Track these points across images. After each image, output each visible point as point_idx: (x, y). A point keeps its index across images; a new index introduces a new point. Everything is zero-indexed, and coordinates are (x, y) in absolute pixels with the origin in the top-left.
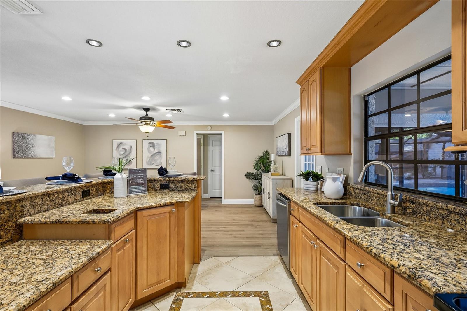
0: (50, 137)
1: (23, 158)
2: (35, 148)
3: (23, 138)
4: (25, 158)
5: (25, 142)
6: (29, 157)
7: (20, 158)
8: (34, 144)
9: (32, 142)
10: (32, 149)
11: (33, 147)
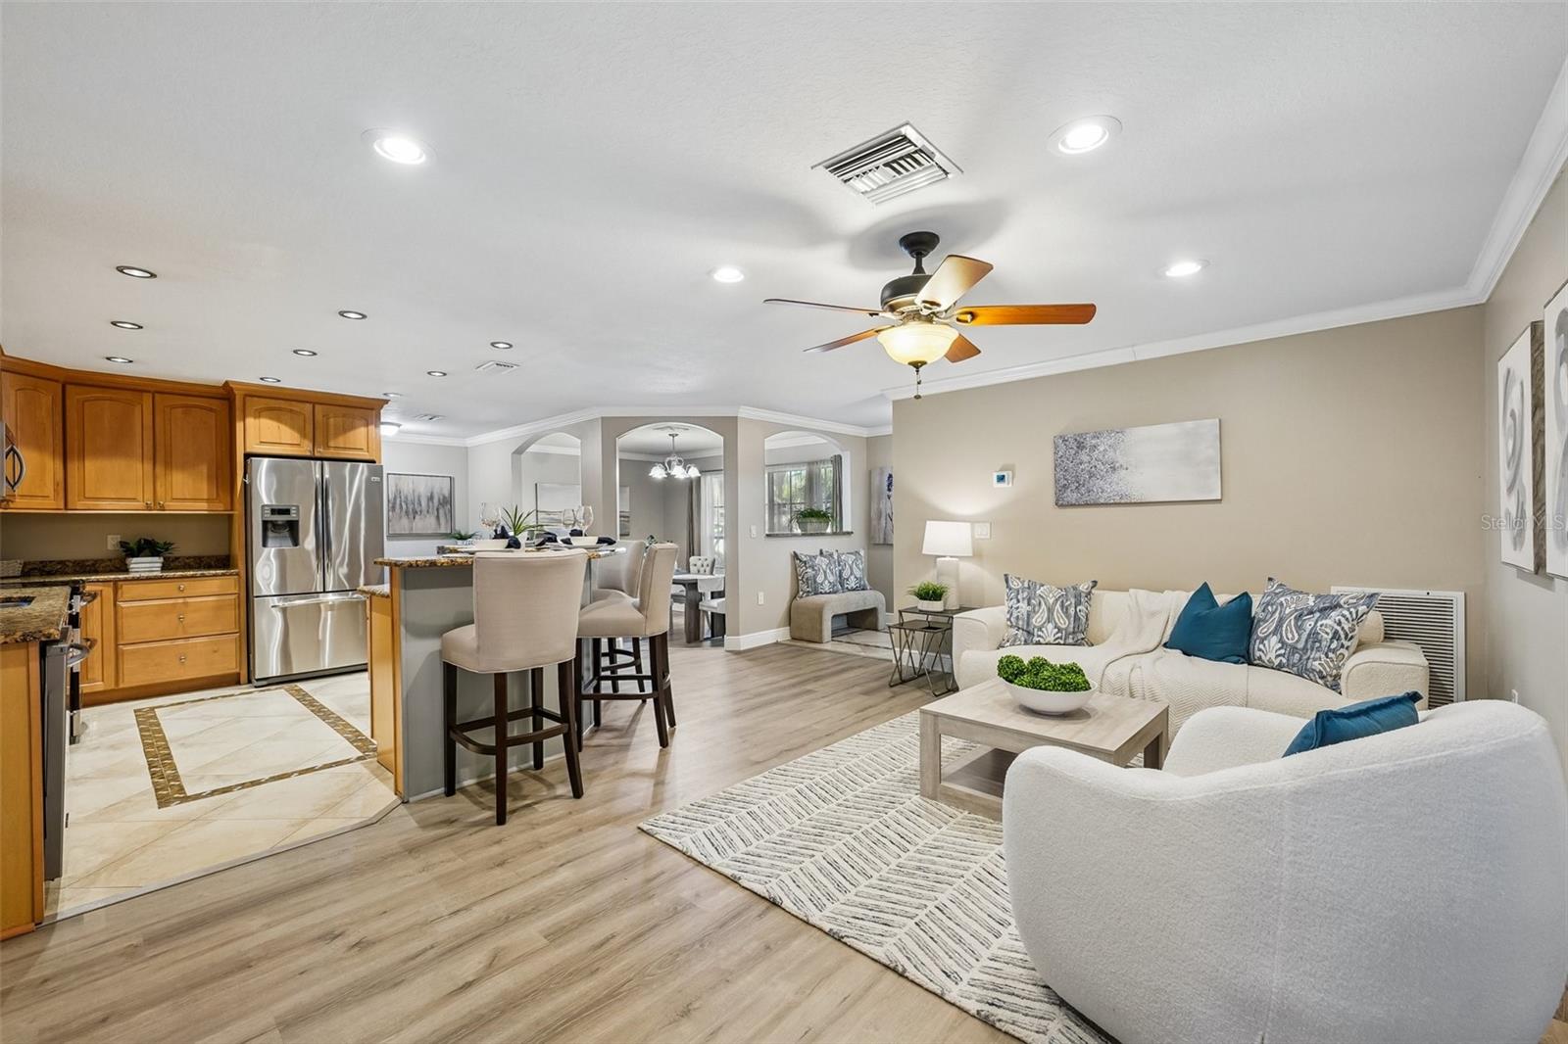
0: (1190, 424)
1: (1080, 505)
2: (1123, 473)
3: (1081, 446)
4: (1087, 505)
5: (1085, 458)
6: (1102, 501)
7: (1073, 505)
8: (1121, 460)
9: (1110, 454)
10: (1115, 477)
11: (1114, 469)
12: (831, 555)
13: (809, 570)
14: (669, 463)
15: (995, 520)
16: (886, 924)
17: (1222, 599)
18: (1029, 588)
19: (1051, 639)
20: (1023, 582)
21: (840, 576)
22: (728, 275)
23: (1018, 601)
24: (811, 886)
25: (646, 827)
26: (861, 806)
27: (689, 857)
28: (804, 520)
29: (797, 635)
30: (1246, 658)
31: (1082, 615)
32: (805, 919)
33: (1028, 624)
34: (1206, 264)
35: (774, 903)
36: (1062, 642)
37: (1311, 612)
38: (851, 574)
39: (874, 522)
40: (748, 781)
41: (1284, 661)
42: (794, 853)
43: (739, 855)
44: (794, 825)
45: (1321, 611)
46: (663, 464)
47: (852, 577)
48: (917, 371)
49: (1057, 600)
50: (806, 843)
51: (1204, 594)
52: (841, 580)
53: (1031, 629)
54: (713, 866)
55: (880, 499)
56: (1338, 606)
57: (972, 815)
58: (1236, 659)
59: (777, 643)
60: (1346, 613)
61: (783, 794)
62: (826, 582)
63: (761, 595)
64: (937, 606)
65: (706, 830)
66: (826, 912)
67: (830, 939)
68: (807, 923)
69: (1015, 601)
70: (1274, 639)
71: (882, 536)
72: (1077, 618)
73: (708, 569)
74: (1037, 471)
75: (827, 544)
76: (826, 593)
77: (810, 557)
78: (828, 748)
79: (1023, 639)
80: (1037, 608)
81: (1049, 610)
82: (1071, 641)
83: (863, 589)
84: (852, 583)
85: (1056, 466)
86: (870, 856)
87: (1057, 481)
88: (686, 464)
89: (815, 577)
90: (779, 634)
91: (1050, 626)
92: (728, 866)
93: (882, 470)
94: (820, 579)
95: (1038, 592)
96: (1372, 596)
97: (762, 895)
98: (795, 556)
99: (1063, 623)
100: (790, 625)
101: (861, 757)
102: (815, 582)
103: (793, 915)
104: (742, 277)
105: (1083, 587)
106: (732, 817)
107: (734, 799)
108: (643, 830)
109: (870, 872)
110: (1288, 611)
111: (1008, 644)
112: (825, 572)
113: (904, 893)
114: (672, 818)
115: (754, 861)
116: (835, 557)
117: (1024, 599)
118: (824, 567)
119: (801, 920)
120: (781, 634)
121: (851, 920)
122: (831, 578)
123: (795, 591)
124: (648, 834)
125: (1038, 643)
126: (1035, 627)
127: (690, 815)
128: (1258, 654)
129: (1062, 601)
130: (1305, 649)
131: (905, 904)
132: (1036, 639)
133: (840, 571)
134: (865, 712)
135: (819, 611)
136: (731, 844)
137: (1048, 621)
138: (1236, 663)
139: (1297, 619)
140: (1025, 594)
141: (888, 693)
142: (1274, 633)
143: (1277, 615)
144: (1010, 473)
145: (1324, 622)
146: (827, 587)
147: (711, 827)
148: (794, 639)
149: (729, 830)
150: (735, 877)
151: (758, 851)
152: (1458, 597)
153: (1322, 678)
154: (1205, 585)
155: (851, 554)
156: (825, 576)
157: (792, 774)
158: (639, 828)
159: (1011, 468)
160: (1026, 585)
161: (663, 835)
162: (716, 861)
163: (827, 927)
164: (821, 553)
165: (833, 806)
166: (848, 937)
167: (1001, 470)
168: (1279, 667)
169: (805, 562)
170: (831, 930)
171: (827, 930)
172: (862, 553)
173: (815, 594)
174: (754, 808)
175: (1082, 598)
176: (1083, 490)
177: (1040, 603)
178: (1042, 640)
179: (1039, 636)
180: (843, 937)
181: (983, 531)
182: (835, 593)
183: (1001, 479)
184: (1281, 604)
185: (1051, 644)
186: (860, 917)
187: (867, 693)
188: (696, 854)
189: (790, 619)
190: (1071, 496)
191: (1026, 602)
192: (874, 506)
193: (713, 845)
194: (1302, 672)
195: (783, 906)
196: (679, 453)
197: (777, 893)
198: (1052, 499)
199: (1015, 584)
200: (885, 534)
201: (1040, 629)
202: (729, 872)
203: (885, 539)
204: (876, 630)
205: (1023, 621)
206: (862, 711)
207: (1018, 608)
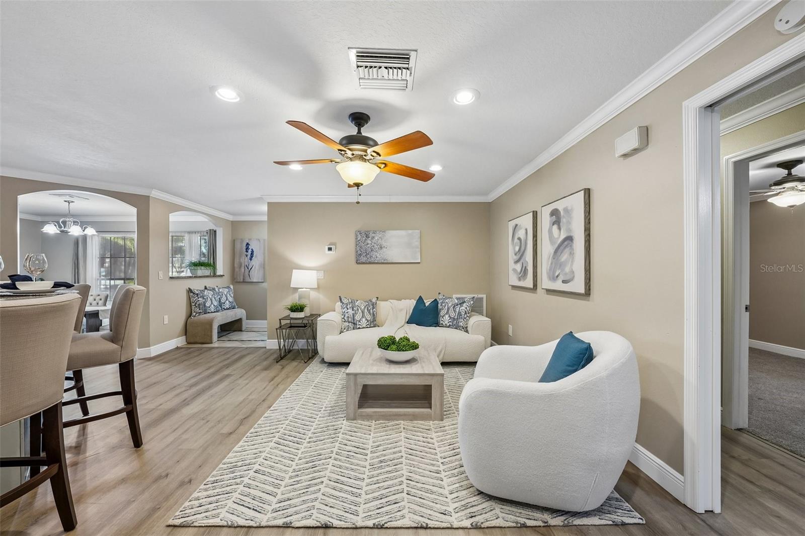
0: (410, 232)
1: (367, 263)
2: (384, 249)
3: (367, 237)
4: (370, 263)
5: (370, 242)
6: (376, 262)
7: (364, 263)
8: (384, 244)
9: (380, 241)
10: (381, 252)
11: (381, 248)
12: (214, 289)
13: (200, 299)
14: (64, 223)
15: (325, 269)
16: (395, 503)
17: (427, 303)
18: (352, 302)
19: (364, 326)
20: (348, 300)
21: (220, 301)
22: (227, 95)
23: (348, 309)
24: (338, 502)
25: (177, 522)
26: (322, 438)
27: (237, 527)
28: (195, 268)
29: (192, 341)
30: (437, 324)
31: (375, 313)
32: (354, 526)
33: (354, 320)
34: (444, 167)
35: (326, 527)
36: (369, 326)
37: (457, 305)
38: (227, 300)
39: (237, 270)
40: (236, 449)
41: (451, 324)
42: (309, 486)
43: (275, 506)
44: (293, 467)
45: (460, 304)
46: (58, 222)
47: (227, 302)
48: (358, 189)
49: (365, 307)
50: (311, 476)
51: (420, 300)
52: (221, 304)
53: (355, 322)
54: (263, 524)
55: (240, 256)
56: (465, 302)
57: (377, 422)
58: (435, 325)
59: (177, 348)
60: (467, 304)
61: (268, 449)
62: (212, 306)
63: (166, 317)
64: (301, 315)
65: (233, 499)
66: (362, 515)
67: (376, 531)
68: (356, 528)
69: (346, 309)
70: (447, 316)
71: (242, 278)
72: (374, 315)
73: (101, 302)
74: (347, 246)
75: (210, 282)
76: (212, 312)
77: (200, 291)
78: (272, 408)
79: (352, 327)
80: (357, 312)
81: (362, 312)
82: (372, 325)
83: (233, 308)
84: (227, 305)
85: (356, 244)
86: (353, 467)
87: (357, 252)
88: (84, 225)
89: (205, 303)
90: (179, 341)
91: (364, 319)
92: (275, 518)
93: (242, 241)
94: (208, 304)
95: (356, 304)
96: (474, 297)
97: (315, 526)
98: (190, 291)
99: (369, 317)
100: (186, 335)
101: (297, 408)
102: (205, 306)
103: (344, 528)
104: (238, 99)
105: (374, 300)
106: (246, 480)
107: (236, 466)
108: (175, 526)
109: (361, 476)
110: (450, 305)
111: (345, 330)
112: (211, 300)
113: (387, 479)
114: (196, 503)
115: (290, 505)
116: (217, 290)
117: (350, 308)
118: (211, 296)
119: (351, 528)
120: (180, 341)
121: (378, 511)
122: (216, 303)
123: (189, 313)
124: (183, 526)
125: (359, 328)
126: (357, 321)
127: (210, 492)
128: (441, 322)
129: (367, 306)
130: (457, 318)
131: (392, 486)
132: (358, 326)
133: (219, 298)
134: (275, 380)
135: (210, 323)
136: (263, 502)
137: (363, 317)
138: (435, 327)
139: (453, 308)
140: (351, 305)
141: (278, 366)
142: (447, 313)
143: (446, 307)
144: (334, 246)
145: (462, 308)
146: (212, 309)
147: (235, 495)
148: (189, 343)
149: (252, 491)
150: (287, 524)
151: (286, 496)
152: (484, 296)
153: (463, 328)
154: (420, 296)
155: (226, 288)
156: (212, 301)
157: (263, 433)
158: (169, 526)
159: (335, 244)
160: (350, 301)
161: (200, 520)
162: (263, 520)
163: (370, 523)
164: (206, 288)
165: (305, 445)
166: (386, 523)
167: (329, 245)
168: (449, 327)
169: (197, 295)
170: (374, 524)
171: (372, 525)
172: (232, 287)
173: (205, 314)
174: (256, 467)
175: (374, 305)
176: (368, 256)
177: (358, 309)
178: (361, 327)
179: (359, 325)
180: (383, 525)
181: (321, 274)
182: (217, 311)
183: (330, 249)
184: (447, 302)
185: (364, 328)
186: (380, 506)
187: (266, 369)
188: (242, 522)
189: (186, 331)
190: (363, 259)
191: (351, 309)
192: (237, 261)
193: (249, 508)
194: (457, 327)
195: (334, 526)
196: (73, 216)
197: (324, 519)
198: (353, 259)
199: (345, 301)
200: (244, 276)
201: (359, 322)
202: (280, 522)
203: (244, 279)
204: (241, 331)
205: (351, 318)
206: (272, 380)
207: (347, 312)
